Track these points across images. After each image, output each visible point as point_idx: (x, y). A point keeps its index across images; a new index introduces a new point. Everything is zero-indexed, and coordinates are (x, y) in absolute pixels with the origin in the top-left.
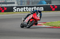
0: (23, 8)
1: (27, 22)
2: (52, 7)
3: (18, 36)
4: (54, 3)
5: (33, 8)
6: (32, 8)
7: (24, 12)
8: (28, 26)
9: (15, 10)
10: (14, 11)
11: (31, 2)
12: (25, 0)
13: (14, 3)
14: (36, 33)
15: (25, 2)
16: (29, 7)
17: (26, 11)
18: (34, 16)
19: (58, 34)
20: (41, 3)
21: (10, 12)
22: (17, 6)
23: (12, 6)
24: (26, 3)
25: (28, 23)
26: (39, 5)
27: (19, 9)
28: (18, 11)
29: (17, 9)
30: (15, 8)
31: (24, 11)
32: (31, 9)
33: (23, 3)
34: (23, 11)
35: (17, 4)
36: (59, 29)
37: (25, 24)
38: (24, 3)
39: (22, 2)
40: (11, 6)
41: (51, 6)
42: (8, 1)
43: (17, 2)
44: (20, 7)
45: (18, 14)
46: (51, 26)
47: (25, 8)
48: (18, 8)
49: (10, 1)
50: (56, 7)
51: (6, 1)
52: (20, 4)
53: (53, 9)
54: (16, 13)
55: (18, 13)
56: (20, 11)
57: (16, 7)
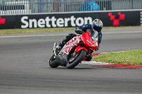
0: (44, 19)
1: (68, 54)
2: (112, 17)
3: (31, 86)
4: (117, 8)
5: (68, 19)
6: (66, 19)
7: (46, 29)
8: (70, 63)
9: (25, 25)
10: (22, 26)
11: (63, 5)
12: (49, 1)
13: (22, 7)
14: (74, 80)
15: (49, 5)
16: (57, 17)
17: (52, 27)
18: (85, 39)
19: (127, 82)
20: (87, 6)
21: (13, 28)
22: (31, 14)
23: (17, 14)
24: (52, 8)
25: (69, 57)
26: (83, 12)
27: (35, 21)
28: (33, 27)
29: (31, 21)
30: (25, 20)
31: (46, 27)
32: (62, 22)
33: (45, 7)
34: (44, 26)
35: (30, 9)
36: (129, 70)
37: (61, 58)
38: (47, 7)
39: (41, 4)
40: (15, 14)
41: (110, 15)
42: (8, 3)
43: (30, 4)
44: (37, 18)
45: (33, 33)
46: (109, 62)
47: (49, 20)
48: (32, 19)
49: (14, 3)
50: (123, 16)
51: (3, 2)
52: (37, 9)
53: (116, 22)
54: (28, 31)
55: (33, 31)
56: (38, 27)
57: (27, 18)
